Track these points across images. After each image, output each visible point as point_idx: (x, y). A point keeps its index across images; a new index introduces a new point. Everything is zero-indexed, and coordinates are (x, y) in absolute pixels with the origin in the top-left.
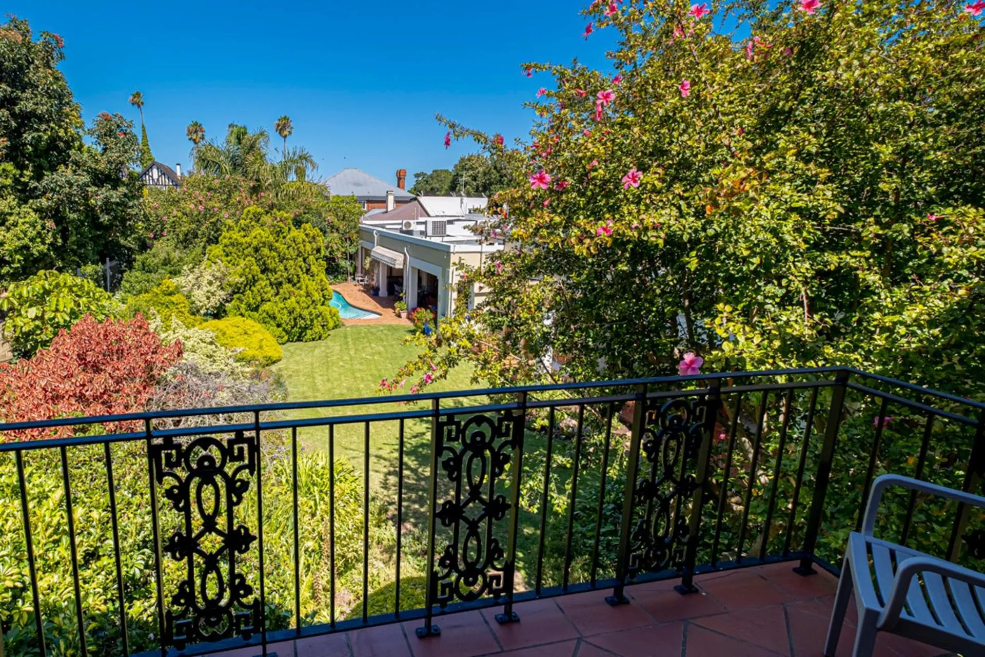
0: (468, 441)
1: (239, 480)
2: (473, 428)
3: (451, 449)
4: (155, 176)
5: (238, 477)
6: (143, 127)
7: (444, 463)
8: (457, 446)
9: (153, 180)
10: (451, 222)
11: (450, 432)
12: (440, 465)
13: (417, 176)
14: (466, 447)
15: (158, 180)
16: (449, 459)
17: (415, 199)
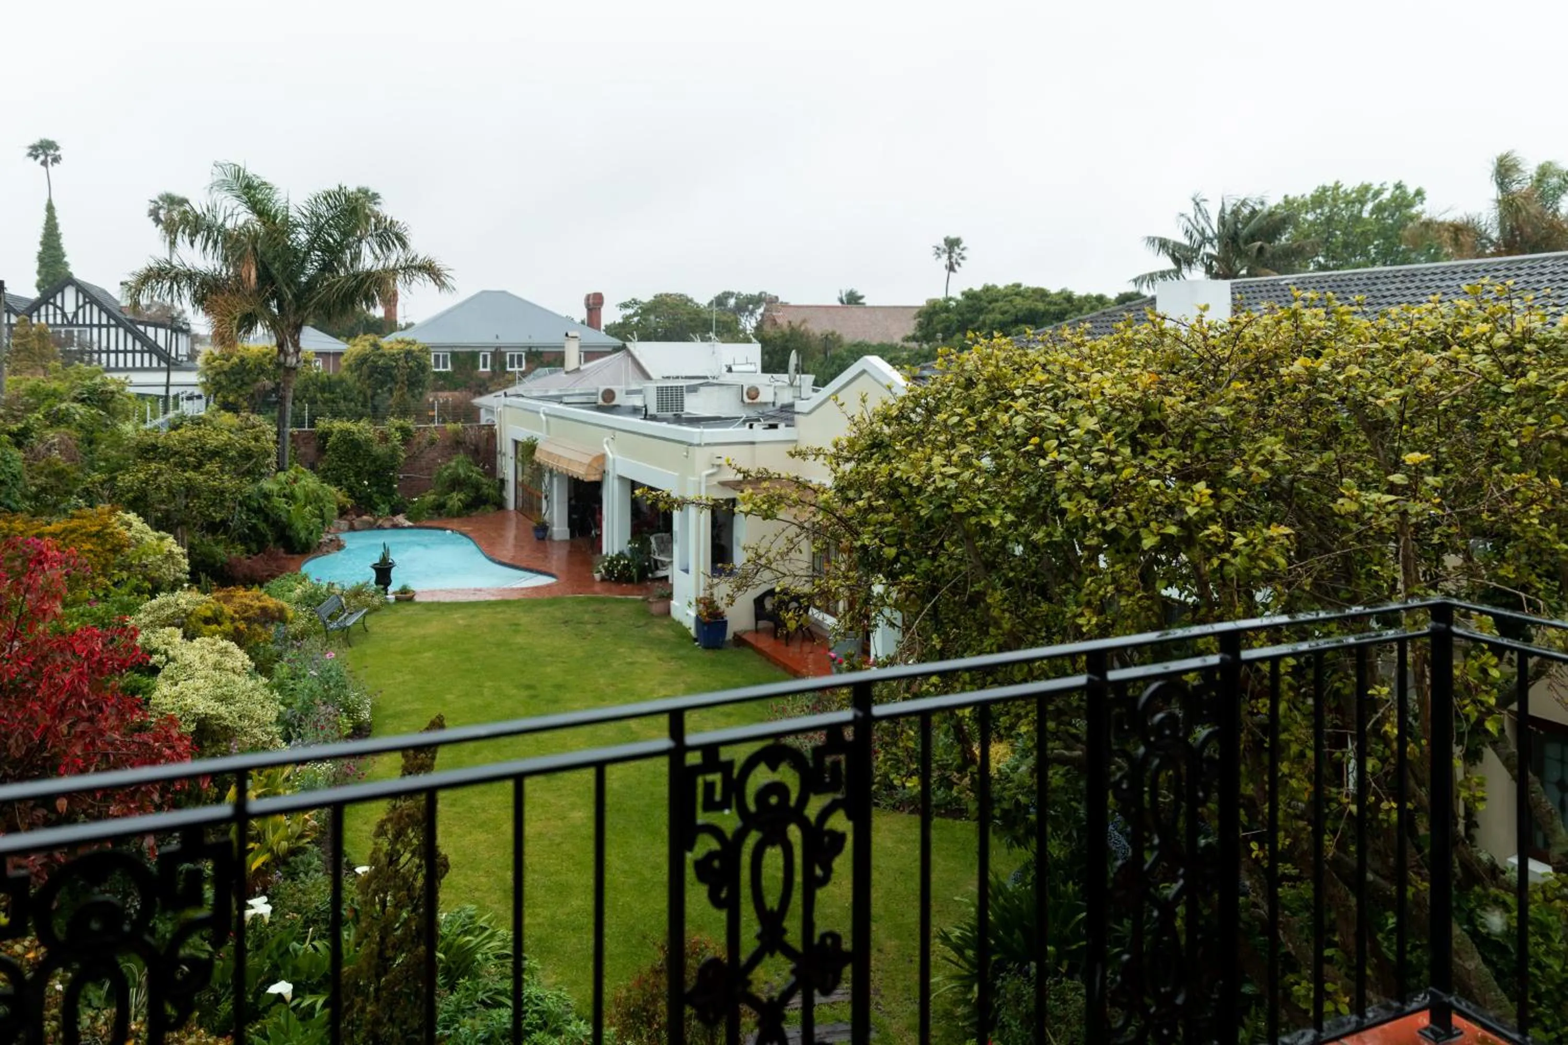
0: (752, 807)
1: (185, 961)
2: (761, 776)
3: (714, 831)
4: (70, 308)
5: (184, 952)
6: (50, 208)
7: (698, 864)
8: (729, 820)
9: (64, 315)
10: (693, 389)
11: (709, 787)
12: (690, 873)
13: (625, 306)
14: (748, 821)
15: (76, 315)
16: (711, 855)
17: (624, 347)
